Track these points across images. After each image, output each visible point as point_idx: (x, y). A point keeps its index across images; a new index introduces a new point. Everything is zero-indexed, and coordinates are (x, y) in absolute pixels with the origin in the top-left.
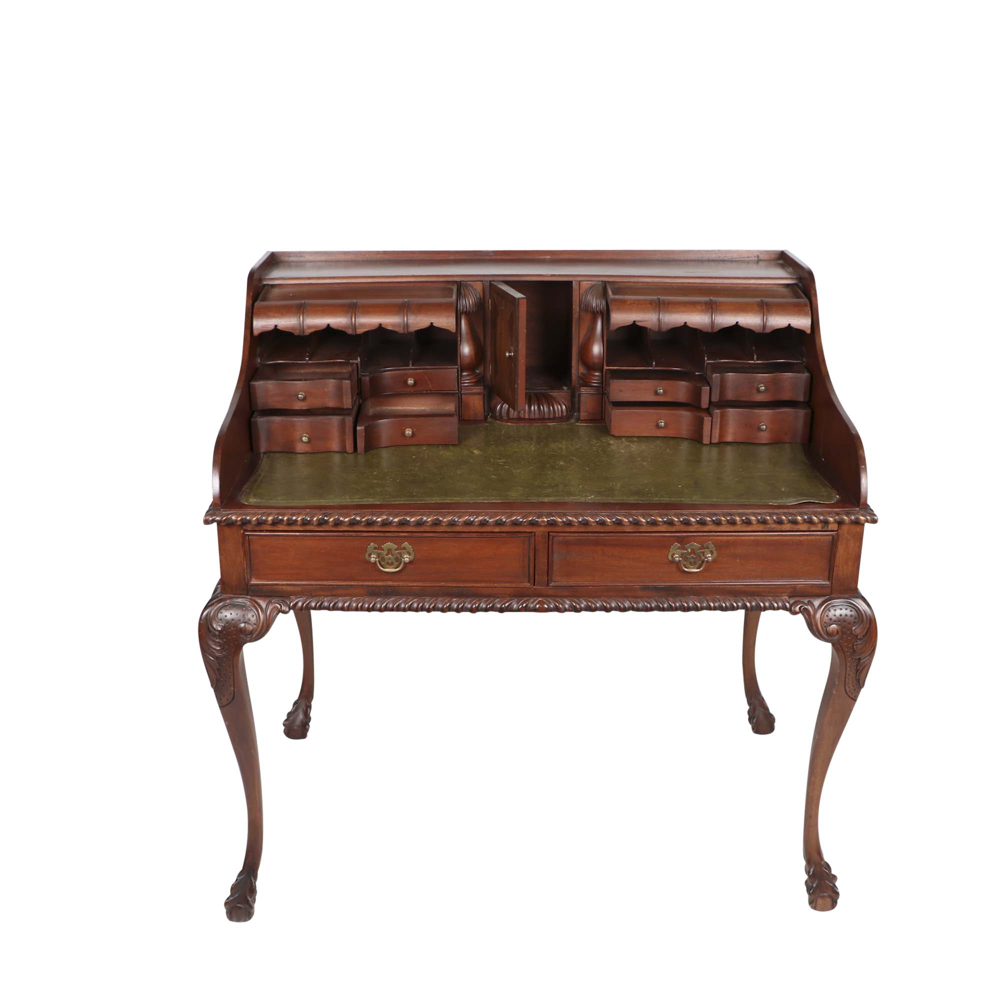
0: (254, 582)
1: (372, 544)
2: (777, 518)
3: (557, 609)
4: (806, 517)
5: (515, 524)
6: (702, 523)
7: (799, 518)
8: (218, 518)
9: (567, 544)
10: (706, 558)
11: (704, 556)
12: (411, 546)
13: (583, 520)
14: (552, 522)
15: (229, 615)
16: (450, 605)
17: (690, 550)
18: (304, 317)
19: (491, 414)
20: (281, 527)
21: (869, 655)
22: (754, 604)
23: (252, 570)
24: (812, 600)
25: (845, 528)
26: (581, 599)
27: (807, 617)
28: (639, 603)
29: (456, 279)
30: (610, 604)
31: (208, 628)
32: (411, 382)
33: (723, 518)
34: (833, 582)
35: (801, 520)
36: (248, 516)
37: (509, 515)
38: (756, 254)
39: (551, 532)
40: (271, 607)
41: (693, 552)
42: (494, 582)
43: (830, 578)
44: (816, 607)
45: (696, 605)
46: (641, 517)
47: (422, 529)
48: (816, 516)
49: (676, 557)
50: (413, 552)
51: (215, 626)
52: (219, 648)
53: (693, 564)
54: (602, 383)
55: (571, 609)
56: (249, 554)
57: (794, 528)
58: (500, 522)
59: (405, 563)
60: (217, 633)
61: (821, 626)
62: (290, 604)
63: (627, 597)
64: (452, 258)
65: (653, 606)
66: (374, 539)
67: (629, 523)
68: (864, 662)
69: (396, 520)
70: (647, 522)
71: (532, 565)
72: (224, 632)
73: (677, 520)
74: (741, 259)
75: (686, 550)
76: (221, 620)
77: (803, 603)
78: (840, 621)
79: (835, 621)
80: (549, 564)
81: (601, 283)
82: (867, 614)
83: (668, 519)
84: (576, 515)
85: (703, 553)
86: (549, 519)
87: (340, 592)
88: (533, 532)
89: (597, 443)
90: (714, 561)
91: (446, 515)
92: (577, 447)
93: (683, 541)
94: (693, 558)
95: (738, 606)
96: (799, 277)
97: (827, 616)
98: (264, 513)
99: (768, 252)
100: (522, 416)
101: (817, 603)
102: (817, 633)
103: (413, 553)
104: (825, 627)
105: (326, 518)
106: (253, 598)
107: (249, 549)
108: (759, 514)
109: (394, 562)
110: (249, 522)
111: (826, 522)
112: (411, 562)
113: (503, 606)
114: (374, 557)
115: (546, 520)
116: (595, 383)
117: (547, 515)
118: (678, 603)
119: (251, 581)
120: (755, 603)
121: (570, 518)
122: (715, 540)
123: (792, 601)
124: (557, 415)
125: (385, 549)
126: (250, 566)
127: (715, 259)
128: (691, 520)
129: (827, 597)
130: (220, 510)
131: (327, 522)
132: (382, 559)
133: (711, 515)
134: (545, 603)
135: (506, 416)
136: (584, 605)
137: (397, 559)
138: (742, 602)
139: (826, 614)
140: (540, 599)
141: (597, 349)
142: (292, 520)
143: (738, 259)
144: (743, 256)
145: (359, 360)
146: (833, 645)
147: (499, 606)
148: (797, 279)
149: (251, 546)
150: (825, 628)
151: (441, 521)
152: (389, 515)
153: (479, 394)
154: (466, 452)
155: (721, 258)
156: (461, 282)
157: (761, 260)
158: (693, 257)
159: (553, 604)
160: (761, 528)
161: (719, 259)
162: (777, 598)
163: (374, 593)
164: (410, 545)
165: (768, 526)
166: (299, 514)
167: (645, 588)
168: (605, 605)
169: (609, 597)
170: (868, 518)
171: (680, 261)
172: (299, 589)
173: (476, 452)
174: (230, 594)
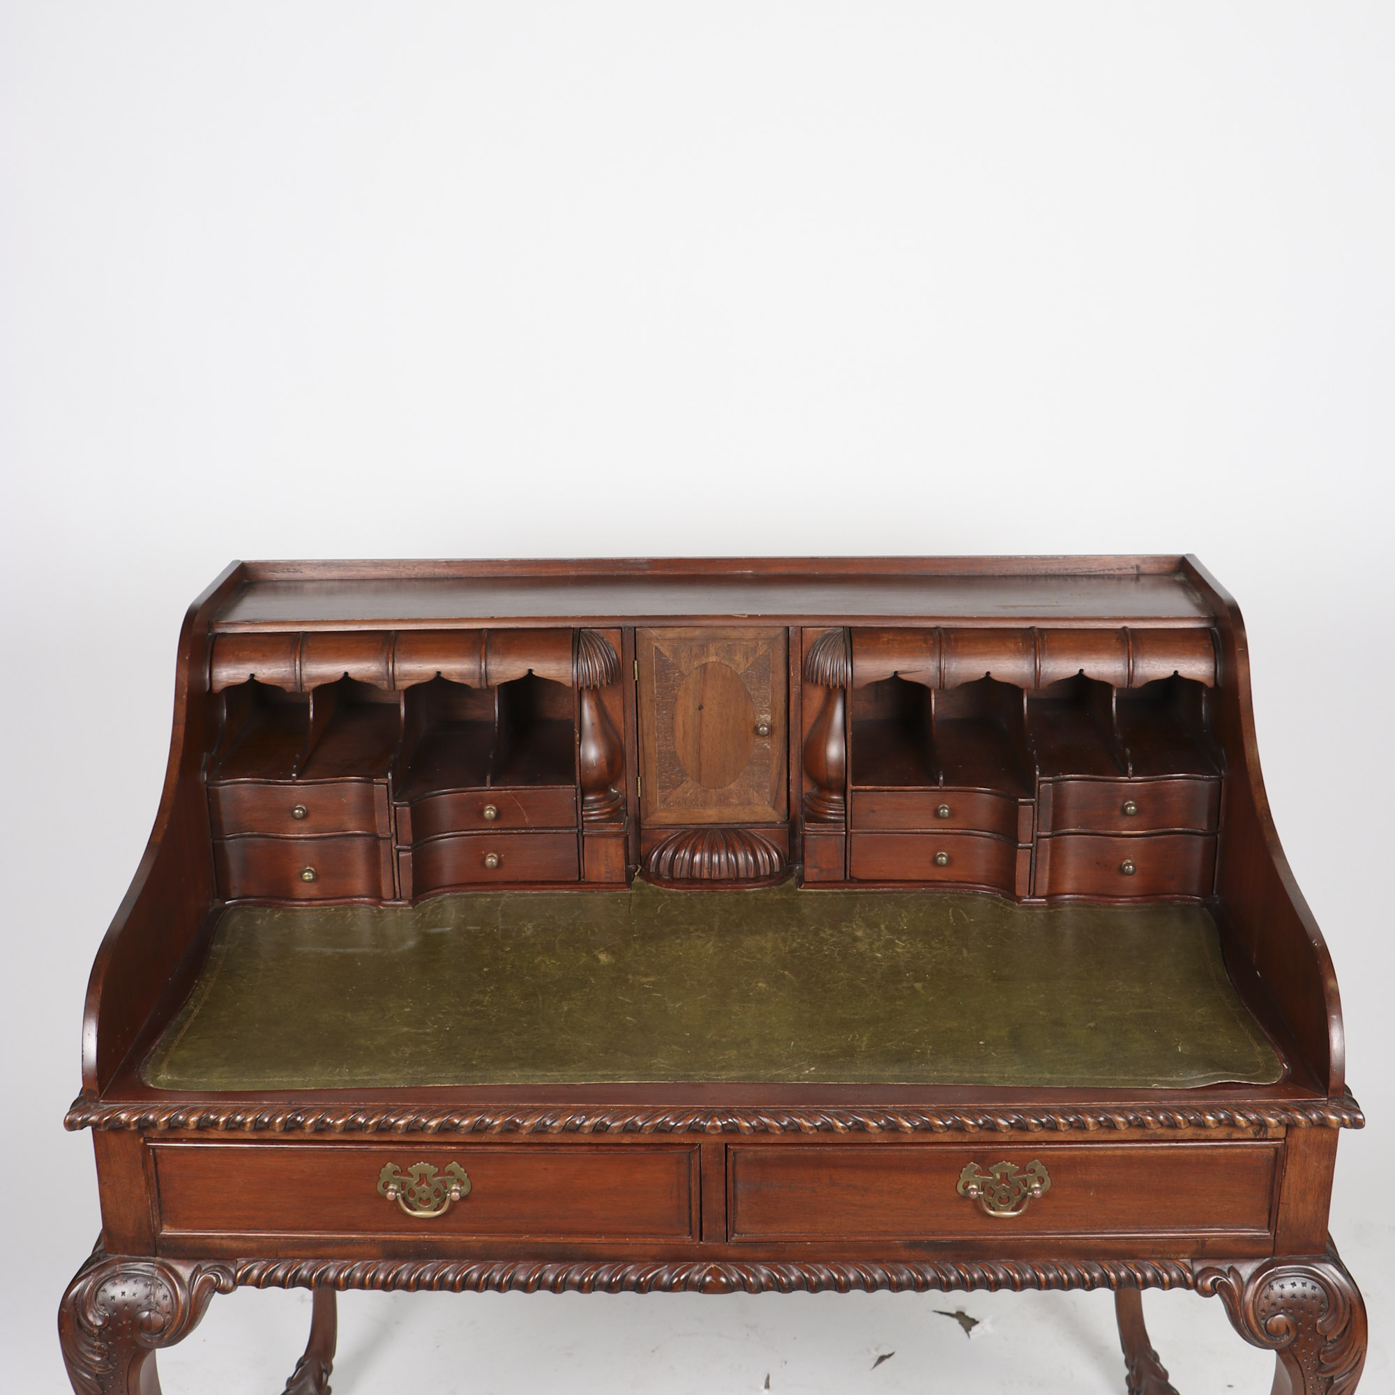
0: (167, 1232)
1: (389, 1165)
2: (1166, 1118)
3: (744, 1286)
4: (1222, 1116)
5: (662, 1129)
6: (1022, 1127)
7: (1210, 1118)
8: (93, 1118)
9: (762, 1163)
10: (1032, 1191)
11: (1026, 1186)
12: (463, 1170)
13: (790, 1124)
14: (730, 1127)
15: (122, 1291)
16: (541, 1277)
17: (998, 1176)
18: (303, 660)
19: (640, 867)
20: (214, 1134)
21: (1351, 1371)
22: (1123, 1274)
23: (163, 1210)
24: (1237, 1266)
25: (1299, 1135)
26: (791, 1266)
27: (1228, 1300)
28: (902, 1273)
29: (573, 624)
30: (845, 1275)
31: (79, 1321)
32: (490, 812)
33: (1061, 1120)
34: (1278, 1231)
35: (1214, 1122)
36: (150, 1114)
37: (649, 1114)
38: (1134, 563)
39: (730, 1144)
40: (199, 1279)
41: (1005, 1177)
42: (625, 1234)
43: (1271, 1221)
44: (1245, 1279)
45: (1013, 1278)
46: (902, 1118)
47: (484, 1139)
48: (1242, 1115)
49: (973, 1189)
50: (468, 1180)
51: (91, 1318)
52: (98, 1359)
53: (1005, 1201)
54: (846, 815)
55: (771, 1285)
56: (156, 1183)
57: (1200, 1135)
58: (631, 1128)
59: (453, 1203)
60: (96, 1331)
61: (1256, 1318)
62: (236, 1274)
63: (879, 1261)
64: (573, 573)
65: (929, 1278)
66: (393, 1157)
67: (880, 1130)
68: (1340, 1384)
69: (433, 1123)
70: (915, 1128)
71: (695, 1206)
72: (110, 1329)
73: (971, 1123)
74: (1107, 572)
75: (992, 1175)
76: (103, 1305)
77: (1220, 1272)
78: (1293, 1305)
79: (1282, 1308)
80: (729, 1201)
81: (842, 630)
82: (1344, 1293)
83: (955, 1121)
84: (778, 1113)
85: (1025, 1182)
86: (725, 1122)
87: (330, 1251)
88: (696, 1144)
89: (832, 935)
90: (1045, 1195)
91: (530, 1113)
92: (795, 945)
93: (985, 1161)
94: (1004, 1189)
95: (1092, 1278)
96: (1213, 615)
97: (1267, 1297)
98: (182, 1108)
99: (1157, 559)
100: (698, 875)
101: (1247, 1270)
102: (1247, 1332)
103: (467, 1182)
104: (1263, 1319)
105: (299, 1118)
106: (167, 1261)
107: (156, 1172)
108: (1132, 1110)
109: (432, 1197)
110: (154, 1124)
111: (1263, 1125)
112: (464, 1198)
113: (642, 1279)
114: (392, 1190)
115: (719, 1123)
116: (832, 814)
117: (723, 1113)
118: (977, 1273)
119: (161, 1231)
120: (1126, 1273)
121: (765, 1120)
122: (1047, 1156)
123: (1198, 1268)
124: (762, 873)
125: (414, 1175)
126: (160, 1203)
127: (1057, 573)
128: (998, 1124)
129: (1267, 1259)
130: (98, 1102)
131: (300, 1126)
132: (408, 1196)
133: (1036, 1113)
134: (721, 1274)
135: (667, 873)
136: (796, 1277)
137: (438, 1193)
138: (1100, 1271)
139: (1263, 1295)
140: (713, 1266)
141: (835, 750)
142: (233, 1122)
143: (1102, 573)
144: (1109, 567)
145: (390, 777)
146: (1279, 1352)
147: (633, 1278)
148: (1208, 619)
149: (160, 1166)
150: (1263, 1322)
151: (518, 1125)
152: (420, 1112)
153: (616, 835)
154: (584, 958)
155: (1069, 572)
156: (581, 628)
157: (1144, 575)
158: (1017, 570)
159: (737, 1276)
160: (1137, 1134)
161: (1065, 572)
162: (1168, 1263)
163: (395, 1253)
164: (461, 1167)
165: (1150, 1132)
166: (248, 1111)
167: (914, 1245)
168: (836, 1276)
169: (845, 1261)
170: (1345, 1117)
171: (993, 577)
172: (253, 1245)
173: (603, 958)
174: (123, 1253)
